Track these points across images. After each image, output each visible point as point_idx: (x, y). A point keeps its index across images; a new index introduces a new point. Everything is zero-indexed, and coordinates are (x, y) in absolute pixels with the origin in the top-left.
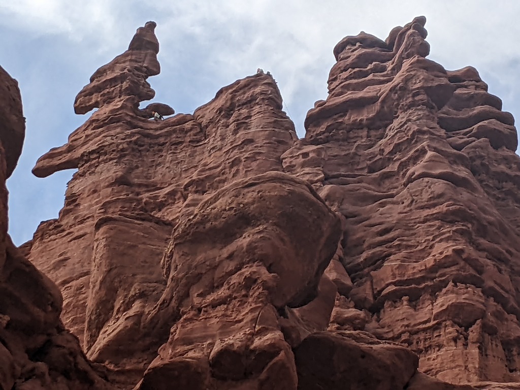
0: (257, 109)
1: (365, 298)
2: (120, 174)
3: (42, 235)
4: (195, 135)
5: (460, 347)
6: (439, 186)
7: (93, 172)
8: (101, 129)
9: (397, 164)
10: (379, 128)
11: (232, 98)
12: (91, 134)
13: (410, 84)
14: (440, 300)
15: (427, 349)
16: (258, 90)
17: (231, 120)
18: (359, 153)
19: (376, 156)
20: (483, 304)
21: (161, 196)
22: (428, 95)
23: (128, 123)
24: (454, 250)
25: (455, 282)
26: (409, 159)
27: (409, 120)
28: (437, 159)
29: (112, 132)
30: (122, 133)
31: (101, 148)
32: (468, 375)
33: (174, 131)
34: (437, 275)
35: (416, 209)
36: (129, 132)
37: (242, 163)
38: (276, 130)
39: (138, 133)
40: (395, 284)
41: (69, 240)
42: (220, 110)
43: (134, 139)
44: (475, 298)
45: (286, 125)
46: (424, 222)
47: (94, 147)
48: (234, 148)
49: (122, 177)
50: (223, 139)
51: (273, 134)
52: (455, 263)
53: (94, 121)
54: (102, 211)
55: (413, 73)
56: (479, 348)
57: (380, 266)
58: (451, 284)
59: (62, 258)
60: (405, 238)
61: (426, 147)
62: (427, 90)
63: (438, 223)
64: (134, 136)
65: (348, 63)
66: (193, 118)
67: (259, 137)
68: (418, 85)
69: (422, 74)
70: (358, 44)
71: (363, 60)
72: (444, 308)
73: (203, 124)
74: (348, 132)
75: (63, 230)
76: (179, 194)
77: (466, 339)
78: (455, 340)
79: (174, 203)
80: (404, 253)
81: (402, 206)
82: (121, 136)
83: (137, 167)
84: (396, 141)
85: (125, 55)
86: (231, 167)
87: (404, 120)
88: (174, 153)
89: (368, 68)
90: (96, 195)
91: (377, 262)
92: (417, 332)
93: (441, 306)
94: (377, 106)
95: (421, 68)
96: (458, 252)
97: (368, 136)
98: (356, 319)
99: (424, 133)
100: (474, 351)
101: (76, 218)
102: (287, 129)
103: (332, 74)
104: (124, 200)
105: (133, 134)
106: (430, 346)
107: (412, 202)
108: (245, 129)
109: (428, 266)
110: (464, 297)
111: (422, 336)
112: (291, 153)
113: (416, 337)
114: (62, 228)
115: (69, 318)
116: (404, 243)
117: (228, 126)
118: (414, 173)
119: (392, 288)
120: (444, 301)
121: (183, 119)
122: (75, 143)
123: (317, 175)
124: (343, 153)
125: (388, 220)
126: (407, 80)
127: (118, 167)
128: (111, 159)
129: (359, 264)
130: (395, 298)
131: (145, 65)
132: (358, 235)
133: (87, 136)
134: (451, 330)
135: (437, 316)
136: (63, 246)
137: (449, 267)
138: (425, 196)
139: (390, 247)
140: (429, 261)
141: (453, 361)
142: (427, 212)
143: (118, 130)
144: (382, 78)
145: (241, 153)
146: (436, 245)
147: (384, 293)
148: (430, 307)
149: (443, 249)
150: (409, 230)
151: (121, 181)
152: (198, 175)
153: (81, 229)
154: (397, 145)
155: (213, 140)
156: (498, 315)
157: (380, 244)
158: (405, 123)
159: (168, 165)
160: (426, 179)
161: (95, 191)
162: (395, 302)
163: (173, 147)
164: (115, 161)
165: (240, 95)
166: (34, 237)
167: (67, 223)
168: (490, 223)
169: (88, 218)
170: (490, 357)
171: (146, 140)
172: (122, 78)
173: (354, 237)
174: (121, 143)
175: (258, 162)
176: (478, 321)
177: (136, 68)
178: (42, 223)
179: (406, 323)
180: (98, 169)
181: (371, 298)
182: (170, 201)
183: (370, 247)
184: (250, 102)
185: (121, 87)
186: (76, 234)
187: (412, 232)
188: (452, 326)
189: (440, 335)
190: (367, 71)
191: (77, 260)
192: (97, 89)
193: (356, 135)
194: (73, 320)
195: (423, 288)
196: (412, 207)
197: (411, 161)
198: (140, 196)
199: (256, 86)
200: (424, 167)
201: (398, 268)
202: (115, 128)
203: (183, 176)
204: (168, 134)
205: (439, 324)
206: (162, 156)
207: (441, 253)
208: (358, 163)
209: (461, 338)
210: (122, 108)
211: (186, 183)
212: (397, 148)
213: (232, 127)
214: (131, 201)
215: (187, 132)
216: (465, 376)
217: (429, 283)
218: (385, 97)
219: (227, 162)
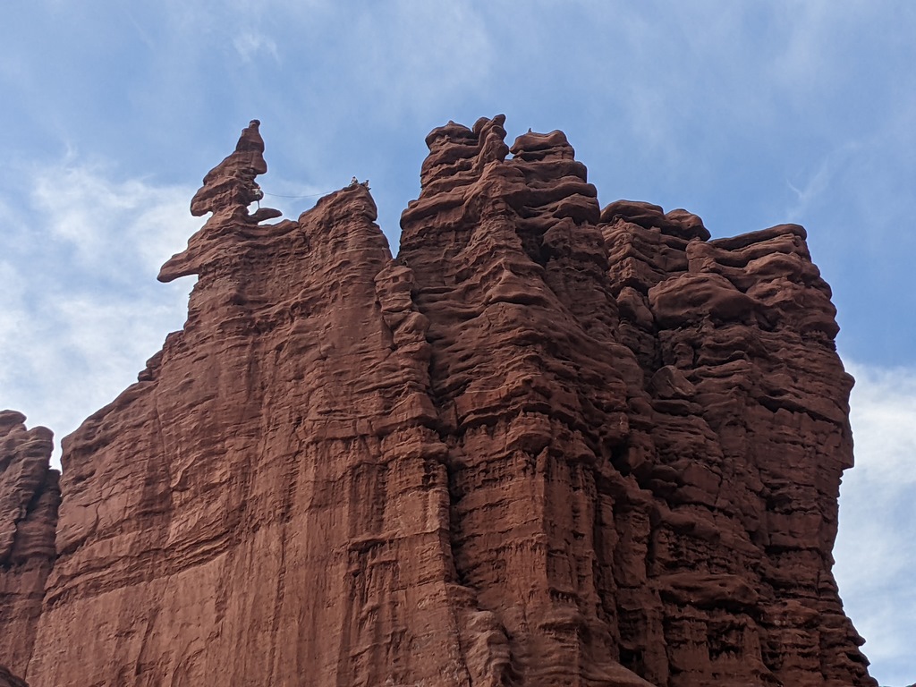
0: (352, 225)
1: (450, 426)
2: (234, 292)
3: (170, 348)
4: (299, 247)
5: (529, 478)
6: (512, 311)
7: (211, 287)
8: (215, 240)
9: (480, 277)
10: (465, 230)
11: (330, 212)
12: (207, 245)
13: (489, 191)
14: (512, 431)
15: (501, 478)
16: (352, 205)
17: (331, 235)
18: (448, 260)
19: (462, 264)
20: (549, 432)
21: (272, 316)
22: (507, 202)
23: (241, 234)
24: (524, 381)
25: (525, 411)
26: (490, 273)
27: (489, 232)
28: (512, 281)
29: (225, 245)
30: (234, 245)
31: (217, 261)
32: (535, 506)
33: (281, 241)
34: (511, 403)
35: (493, 333)
36: (240, 244)
37: (340, 288)
38: (370, 249)
39: (249, 246)
40: (475, 413)
41: (193, 360)
42: (320, 223)
43: (245, 252)
44: (542, 426)
45: (379, 243)
46: (499, 347)
47: (210, 260)
48: (332, 270)
49: (236, 296)
50: (323, 257)
51: (368, 254)
52: (525, 393)
53: (208, 230)
54: (220, 331)
55: (492, 181)
56: (545, 476)
57: (462, 393)
58: (521, 413)
59: (187, 379)
60: (484, 364)
61: (503, 266)
62: (506, 198)
63: (511, 348)
64: (245, 249)
65: (437, 158)
66: (297, 225)
67: (355, 258)
68: (497, 194)
69: (500, 182)
70: (446, 137)
71: (450, 157)
72: (515, 439)
73: (307, 234)
74: (439, 235)
75: (187, 349)
76: (287, 315)
77: (534, 466)
78: (524, 470)
79: (282, 324)
80: (483, 379)
81: (481, 329)
82: (234, 248)
83: (249, 282)
84: (478, 254)
85: (233, 157)
86: (331, 290)
87: (485, 231)
88: (281, 266)
89: (455, 165)
90: (214, 312)
91: (460, 387)
92: (493, 461)
93: (513, 437)
94: (463, 209)
95: (499, 175)
96: (527, 382)
97: (456, 240)
98: (440, 453)
99: (500, 247)
100: (541, 480)
101: (198, 336)
102: (380, 246)
103: (423, 168)
104: (239, 320)
105: (244, 247)
106: (504, 475)
107: (490, 326)
108: (342, 249)
109: (502, 396)
110: (532, 427)
111: (497, 465)
112: (383, 276)
113: (492, 465)
114: (186, 346)
115: (197, 440)
116: (483, 370)
117: (327, 242)
118: (491, 297)
119: (472, 417)
120: (516, 431)
121: (288, 227)
122: (194, 251)
123: (406, 301)
124: (434, 260)
125: (469, 345)
126: (487, 188)
127: (232, 283)
128: (226, 275)
129: (445, 389)
130: (475, 425)
131: (252, 166)
132: (443, 361)
133: (203, 246)
134: (521, 461)
135: (510, 447)
136: (188, 367)
137: (521, 395)
138: (501, 321)
139: (471, 374)
140: (503, 389)
141: (522, 492)
142: (503, 337)
143: (230, 242)
144: (467, 178)
145: (339, 276)
146: (510, 373)
147: (466, 421)
148: (504, 436)
149: (515, 379)
150: (487, 355)
151: (237, 301)
152: (303, 297)
153: (203, 348)
154: (479, 258)
155: (314, 256)
156: (564, 437)
157: (462, 370)
158: (486, 236)
159: (276, 279)
160: (502, 304)
161: (213, 309)
162: (475, 428)
163: (281, 259)
164: (229, 276)
165: (337, 209)
166: (164, 348)
167: (191, 341)
168: (561, 339)
169: (209, 338)
170: (556, 483)
171: (257, 252)
172: (231, 184)
173: (440, 363)
174: (233, 257)
175: (354, 286)
176: (545, 449)
177: (243, 171)
178: (170, 334)
179: (483, 453)
180: (215, 285)
181: (455, 425)
182: (280, 321)
183: (455, 372)
184: (346, 217)
185: (231, 194)
186: (198, 356)
187: (489, 357)
188: (523, 456)
189: (511, 465)
190: (455, 168)
191: (201, 383)
192: (210, 194)
193: (445, 238)
194: (201, 442)
195: (499, 416)
196: (490, 331)
197: (492, 276)
198: (253, 316)
199: (351, 200)
200: (499, 290)
201: (477, 397)
202: (227, 240)
203: (291, 292)
204: (276, 244)
205: (511, 453)
206: (271, 269)
207: (513, 383)
208: (447, 270)
209: (529, 468)
210: (232, 218)
211: (292, 304)
212: (479, 260)
213: (331, 244)
214: (245, 320)
215: (292, 243)
216: (531, 506)
217: (503, 411)
218: (469, 203)
219: (327, 285)
